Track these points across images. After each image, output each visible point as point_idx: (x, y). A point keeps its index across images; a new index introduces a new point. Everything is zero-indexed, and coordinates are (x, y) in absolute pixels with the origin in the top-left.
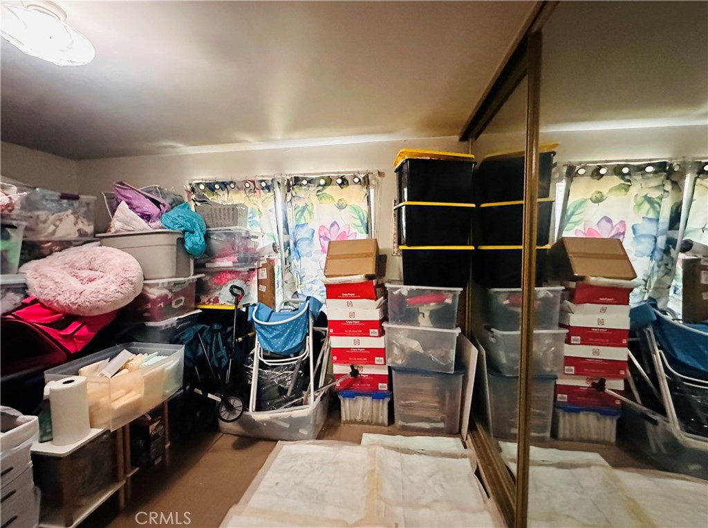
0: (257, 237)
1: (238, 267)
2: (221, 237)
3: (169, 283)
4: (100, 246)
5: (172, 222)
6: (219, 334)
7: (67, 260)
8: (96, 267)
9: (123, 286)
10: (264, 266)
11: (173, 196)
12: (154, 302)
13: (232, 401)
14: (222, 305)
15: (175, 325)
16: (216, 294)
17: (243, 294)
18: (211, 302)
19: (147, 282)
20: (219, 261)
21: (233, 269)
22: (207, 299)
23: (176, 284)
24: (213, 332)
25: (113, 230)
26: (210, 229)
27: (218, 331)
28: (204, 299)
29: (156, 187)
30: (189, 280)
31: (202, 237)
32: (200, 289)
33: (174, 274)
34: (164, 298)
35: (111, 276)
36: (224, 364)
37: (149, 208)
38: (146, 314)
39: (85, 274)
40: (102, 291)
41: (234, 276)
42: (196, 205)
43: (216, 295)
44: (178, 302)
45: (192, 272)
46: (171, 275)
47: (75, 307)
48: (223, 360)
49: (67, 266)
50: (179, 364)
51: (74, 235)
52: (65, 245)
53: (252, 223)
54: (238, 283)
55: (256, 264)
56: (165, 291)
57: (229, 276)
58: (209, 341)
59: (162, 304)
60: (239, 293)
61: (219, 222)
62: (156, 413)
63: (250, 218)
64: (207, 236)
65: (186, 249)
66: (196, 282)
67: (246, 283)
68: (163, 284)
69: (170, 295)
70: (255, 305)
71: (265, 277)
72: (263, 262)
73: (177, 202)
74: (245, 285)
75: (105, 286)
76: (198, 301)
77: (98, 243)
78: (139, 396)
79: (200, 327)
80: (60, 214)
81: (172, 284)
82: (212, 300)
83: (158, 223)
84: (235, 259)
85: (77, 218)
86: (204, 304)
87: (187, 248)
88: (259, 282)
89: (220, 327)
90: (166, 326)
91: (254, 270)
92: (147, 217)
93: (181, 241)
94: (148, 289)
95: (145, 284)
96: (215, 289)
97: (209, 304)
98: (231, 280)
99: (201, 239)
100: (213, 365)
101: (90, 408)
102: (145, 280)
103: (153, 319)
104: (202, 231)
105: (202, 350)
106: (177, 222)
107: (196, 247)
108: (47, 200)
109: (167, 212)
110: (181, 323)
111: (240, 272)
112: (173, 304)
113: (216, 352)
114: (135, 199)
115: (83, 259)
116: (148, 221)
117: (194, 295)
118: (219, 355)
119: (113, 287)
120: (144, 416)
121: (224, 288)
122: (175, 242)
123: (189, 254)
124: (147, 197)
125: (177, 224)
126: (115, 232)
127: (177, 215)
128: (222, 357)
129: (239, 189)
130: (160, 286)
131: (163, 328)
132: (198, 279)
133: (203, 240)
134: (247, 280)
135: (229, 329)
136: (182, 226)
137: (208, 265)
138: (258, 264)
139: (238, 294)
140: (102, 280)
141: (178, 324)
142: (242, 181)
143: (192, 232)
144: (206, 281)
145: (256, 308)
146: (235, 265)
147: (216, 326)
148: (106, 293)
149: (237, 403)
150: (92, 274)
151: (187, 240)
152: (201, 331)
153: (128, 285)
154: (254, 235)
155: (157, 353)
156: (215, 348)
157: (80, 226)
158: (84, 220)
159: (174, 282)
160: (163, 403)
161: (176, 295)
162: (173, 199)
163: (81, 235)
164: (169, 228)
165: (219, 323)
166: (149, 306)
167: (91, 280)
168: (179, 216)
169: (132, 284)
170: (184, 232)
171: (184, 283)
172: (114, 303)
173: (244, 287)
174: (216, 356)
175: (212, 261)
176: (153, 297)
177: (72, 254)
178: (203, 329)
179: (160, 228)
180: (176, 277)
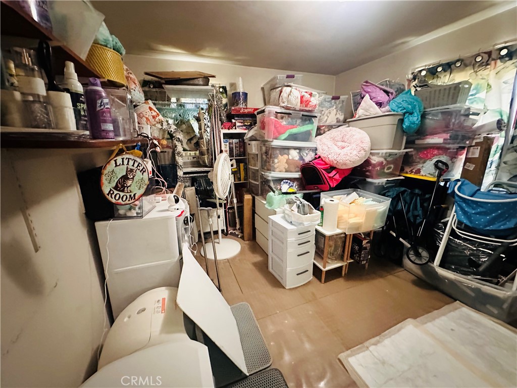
0: (478, 114)
1: (449, 144)
2: (437, 116)
3: (386, 153)
4: (349, 127)
5: (397, 106)
6: (418, 198)
7: (332, 136)
8: (346, 140)
9: (360, 153)
10: (477, 144)
11: (398, 86)
12: (374, 166)
13: (420, 251)
14: (422, 176)
15: (384, 184)
16: (419, 166)
17: (448, 169)
18: (412, 172)
19: (372, 151)
20: (428, 138)
21: (442, 145)
22: (410, 169)
23: (390, 155)
24: (413, 195)
25: (357, 116)
26: (426, 110)
27: (418, 195)
28: (408, 169)
29: (386, 81)
30: (399, 153)
31: (420, 117)
32: (407, 161)
33: (391, 147)
34: (381, 164)
35: (354, 146)
36: (418, 221)
37: (381, 97)
38: (368, 173)
39: (340, 144)
40: (349, 154)
41: (441, 152)
42: (416, 90)
43: (419, 168)
44: (389, 168)
45: (403, 147)
46: (389, 147)
47: (336, 162)
48: (418, 218)
49: (332, 139)
50: (385, 210)
51: (334, 122)
52: (330, 127)
53: (472, 101)
54: (444, 158)
55: (468, 142)
56: (382, 159)
57: (436, 152)
58: (409, 202)
59: (379, 168)
60: (444, 168)
61: (436, 103)
62: (367, 234)
63: (472, 95)
64: (423, 116)
65: (402, 127)
66: (404, 155)
67: (451, 160)
68: (382, 153)
69: (385, 162)
70: (458, 180)
71: (477, 155)
72: (478, 141)
73: (400, 91)
74: (450, 162)
75: (351, 151)
76: (402, 170)
77: (347, 125)
78: (361, 221)
79: (403, 189)
80: (330, 109)
81: (388, 155)
82: (414, 171)
83: (387, 108)
84: (447, 136)
85: (337, 111)
86: (407, 173)
87: (404, 126)
88: (467, 160)
89: (420, 193)
90: (379, 183)
91: (463, 148)
92: (380, 104)
93: (401, 121)
94: (371, 157)
95: (371, 153)
96: (419, 162)
97: (410, 174)
98: (437, 155)
99: (418, 119)
100: (408, 219)
101: (339, 217)
102: (371, 150)
103: (372, 177)
104: (420, 112)
105: (401, 205)
106: (401, 105)
107: (413, 126)
108: (326, 101)
109: (393, 99)
110: (388, 183)
111: (449, 149)
112: (386, 169)
113: (413, 210)
114: (373, 92)
115: (339, 135)
116: (380, 107)
117: (401, 165)
118: (416, 213)
119: (355, 152)
120: (360, 234)
121: (428, 162)
122: (396, 123)
123: (403, 131)
124: (381, 89)
125: (401, 107)
126: (358, 117)
127: (402, 100)
128: (418, 216)
129: (466, 66)
130: (380, 155)
131: (377, 185)
132: (406, 152)
133: (420, 119)
134: (454, 156)
135: (427, 196)
136: (405, 109)
137: (417, 142)
138: (471, 143)
139: (442, 169)
140: (349, 148)
141: (386, 184)
142: (472, 56)
143: (411, 114)
144: (412, 155)
145: (459, 183)
146: (446, 142)
147: (417, 191)
148: (351, 155)
149: (425, 254)
150: (343, 144)
151: (406, 120)
152: (403, 193)
153: (363, 152)
154: (475, 111)
155: (372, 199)
156: (413, 207)
157: (338, 116)
158: (340, 112)
159: (390, 152)
160: (371, 231)
161: (388, 163)
162: (397, 88)
163: (337, 122)
164: (394, 111)
165: (420, 189)
166: (370, 168)
167: (343, 148)
168: (403, 101)
169: (365, 151)
170: (404, 114)
171: (396, 154)
172: (354, 162)
173: (449, 163)
174: (412, 213)
175: (422, 138)
176: (373, 162)
177: (334, 132)
178: (405, 191)
179: (388, 112)
180: (391, 149)
